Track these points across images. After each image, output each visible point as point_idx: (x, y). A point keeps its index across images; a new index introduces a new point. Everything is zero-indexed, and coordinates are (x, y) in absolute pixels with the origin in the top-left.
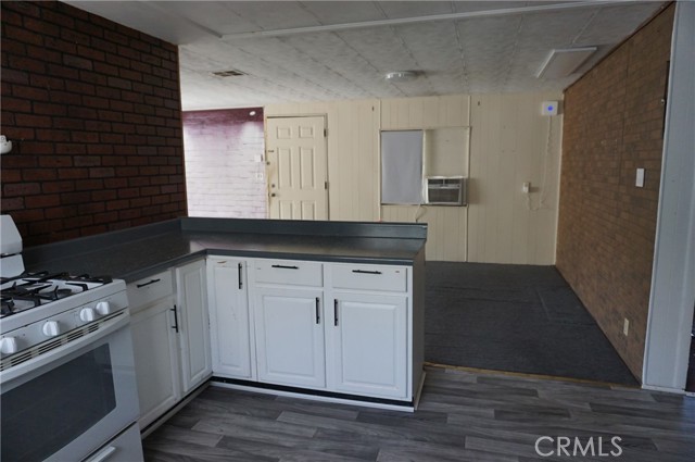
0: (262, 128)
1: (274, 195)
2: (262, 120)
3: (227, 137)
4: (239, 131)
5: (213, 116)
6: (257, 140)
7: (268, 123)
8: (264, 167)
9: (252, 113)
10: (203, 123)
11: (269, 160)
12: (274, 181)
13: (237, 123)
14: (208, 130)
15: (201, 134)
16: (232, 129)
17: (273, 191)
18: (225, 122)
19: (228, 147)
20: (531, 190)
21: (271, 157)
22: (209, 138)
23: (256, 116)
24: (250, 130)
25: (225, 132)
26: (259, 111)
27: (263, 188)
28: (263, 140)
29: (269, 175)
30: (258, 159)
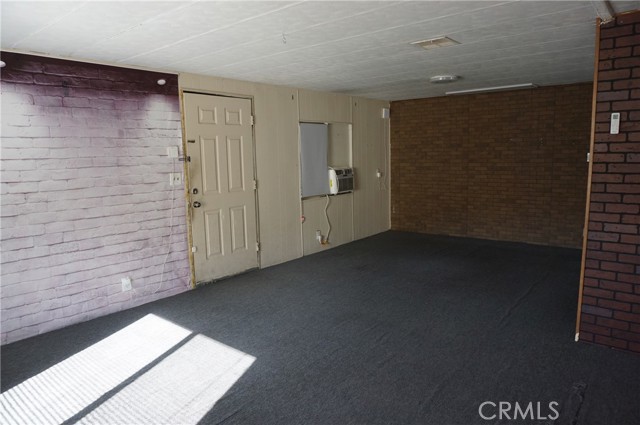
0: (177, 107)
1: (198, 205)
2: (178, 95)
3: (118, 116)
4: (140, 108)
5: (87, 75)
6: (169, 124)
7: (186, 100)
8: (182, 164)
9: (161, 82)
10: (65, 85)
11: (190, 154)
12: (197, 185)
13: (136, 95)
16: (128, 105)
17: (196, 198)
19: (121, 133)
20: (381, 175)
21: (191, 150)
22: (80, 116)
23: (167, 86)
24: (157, 109)
25: (114, 106)
26: (172, 79)
27: (181, 195)
28: (179, 125)
29: (190, 175)
30: (172, 153)
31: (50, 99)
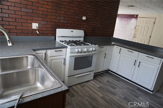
0: (137, 20)
1: (135, 37)
2: (137, 18)
4: (130, 20)
5: (125, 16)
6: (134, 23)
7: (139, 19)
8: (134, 29)
9: (135, 16)
10: (122, 17)
11: (136, 28)
12: (136, 33)
13: (130, 18)
14: (123, 19)
15: (121, 20)
16: (129, 20)
17: (135, 36)
18: (128, 18)
19: (127, 24)
21: (137, 28)
22: (123, 21)
23: (136, 17)
24: (133, 20)
25: (127, 20)
26: (137, 16)
27: (133, 35)
28: (136, 23)
29: (135, 32)
30: (133, 27)
31: (120, 19)
